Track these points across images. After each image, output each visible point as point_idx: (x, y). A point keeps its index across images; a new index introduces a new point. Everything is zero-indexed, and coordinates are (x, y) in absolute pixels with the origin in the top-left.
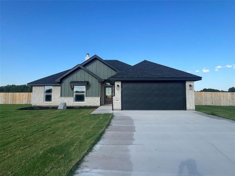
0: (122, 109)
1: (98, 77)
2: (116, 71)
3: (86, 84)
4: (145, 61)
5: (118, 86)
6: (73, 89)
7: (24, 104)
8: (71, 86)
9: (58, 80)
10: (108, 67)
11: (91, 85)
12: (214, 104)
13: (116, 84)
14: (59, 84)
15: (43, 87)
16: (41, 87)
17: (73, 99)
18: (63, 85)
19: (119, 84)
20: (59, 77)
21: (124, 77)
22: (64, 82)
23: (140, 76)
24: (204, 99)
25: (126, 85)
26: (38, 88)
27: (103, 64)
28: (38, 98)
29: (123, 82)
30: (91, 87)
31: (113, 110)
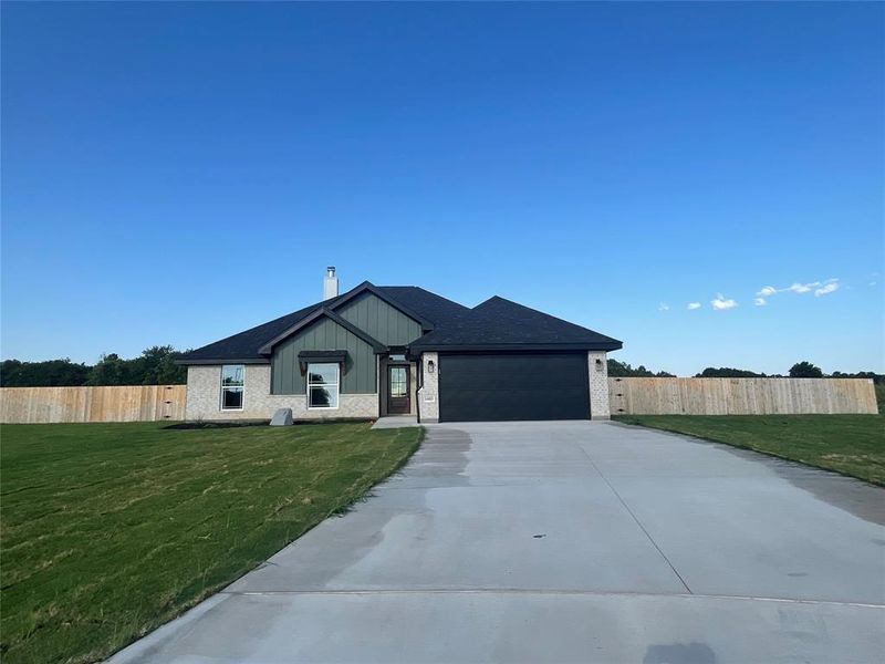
0: (441, 420)
1: (372, 339)
2: (420, 323)
3: (342, 359)
4: (496, 299)
5: (431, 363)
6: (304, 372)
7: (127, 421)
8: (301, 363)
9: (266, 349)
10: (401, 314)
11: (354, 360)
12: (688, 412)
13: (426, 358)
14: (266, 361)
15: (218, 369)
16: (211, 369)
17: (304, 399)
18: (277, 362)
19: (435, 358)
20: (268, 341)
21: (445, 341)
22: (280, 353)
23: (484, 341)
24: (660, 397)
25: (451, 362)
26: (203, 370)
27: (385, 306)
28: (204, 400)
29: (441, 354)
30: (354, 366)
31: (419, 422)
